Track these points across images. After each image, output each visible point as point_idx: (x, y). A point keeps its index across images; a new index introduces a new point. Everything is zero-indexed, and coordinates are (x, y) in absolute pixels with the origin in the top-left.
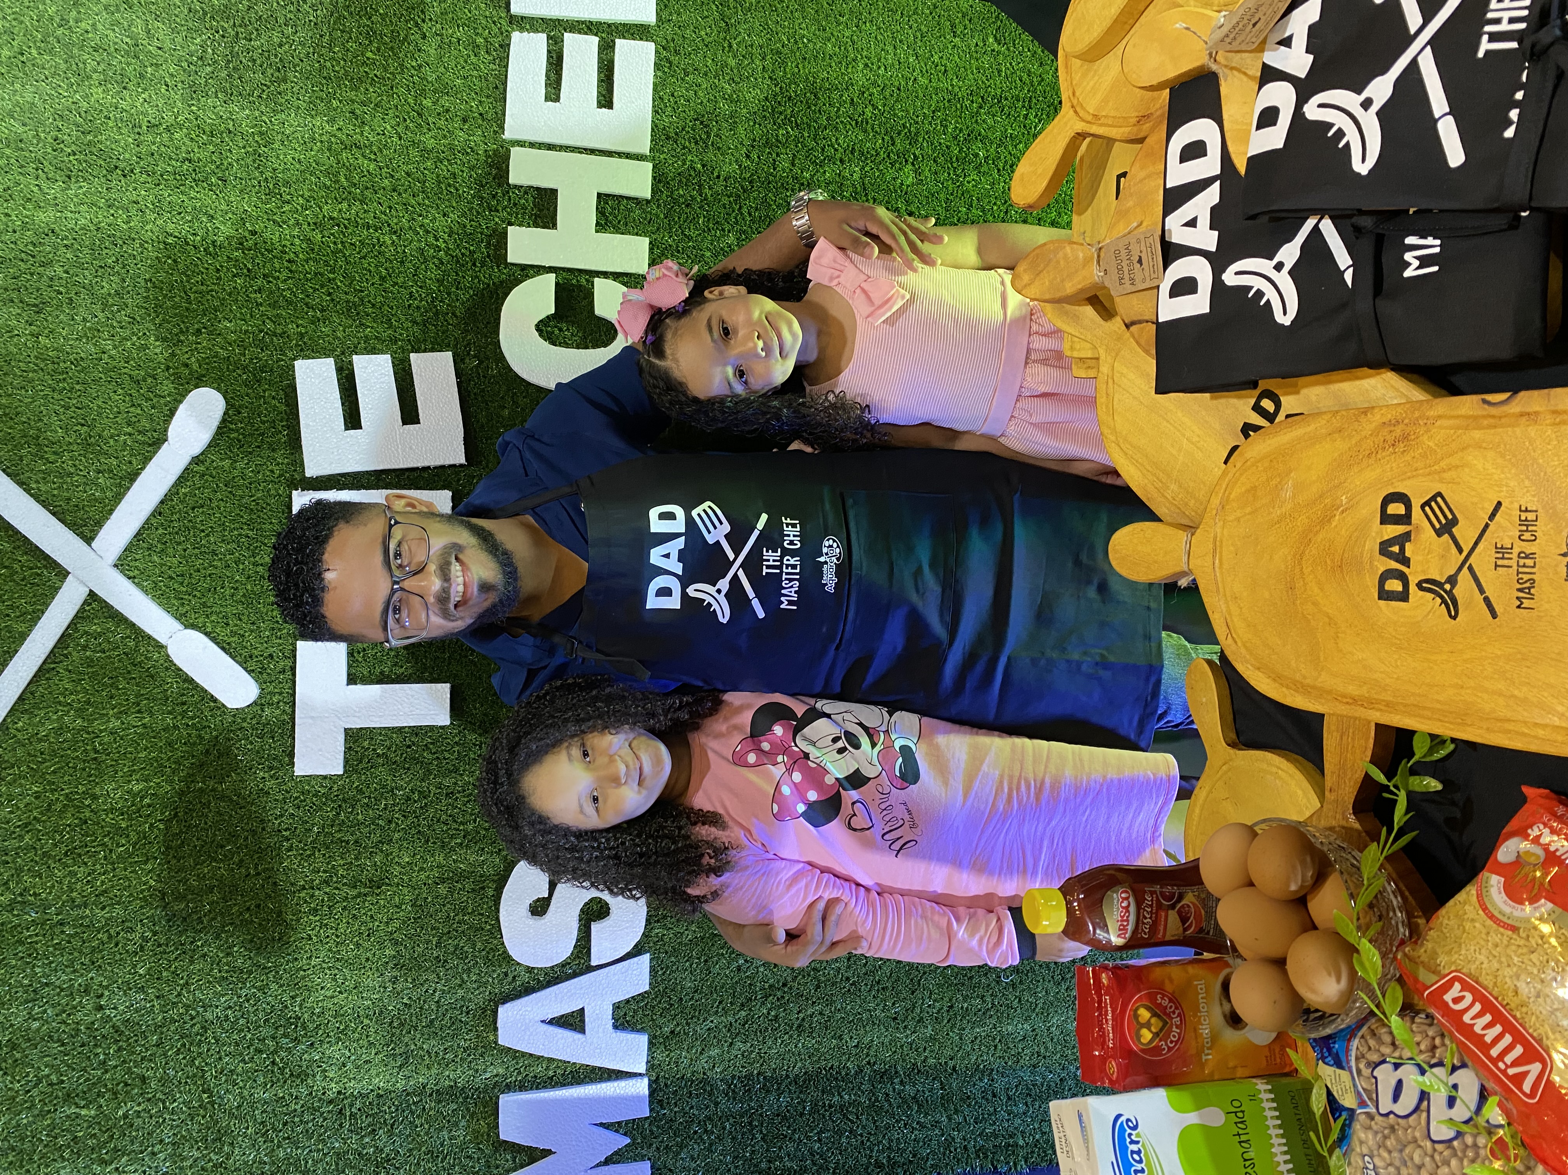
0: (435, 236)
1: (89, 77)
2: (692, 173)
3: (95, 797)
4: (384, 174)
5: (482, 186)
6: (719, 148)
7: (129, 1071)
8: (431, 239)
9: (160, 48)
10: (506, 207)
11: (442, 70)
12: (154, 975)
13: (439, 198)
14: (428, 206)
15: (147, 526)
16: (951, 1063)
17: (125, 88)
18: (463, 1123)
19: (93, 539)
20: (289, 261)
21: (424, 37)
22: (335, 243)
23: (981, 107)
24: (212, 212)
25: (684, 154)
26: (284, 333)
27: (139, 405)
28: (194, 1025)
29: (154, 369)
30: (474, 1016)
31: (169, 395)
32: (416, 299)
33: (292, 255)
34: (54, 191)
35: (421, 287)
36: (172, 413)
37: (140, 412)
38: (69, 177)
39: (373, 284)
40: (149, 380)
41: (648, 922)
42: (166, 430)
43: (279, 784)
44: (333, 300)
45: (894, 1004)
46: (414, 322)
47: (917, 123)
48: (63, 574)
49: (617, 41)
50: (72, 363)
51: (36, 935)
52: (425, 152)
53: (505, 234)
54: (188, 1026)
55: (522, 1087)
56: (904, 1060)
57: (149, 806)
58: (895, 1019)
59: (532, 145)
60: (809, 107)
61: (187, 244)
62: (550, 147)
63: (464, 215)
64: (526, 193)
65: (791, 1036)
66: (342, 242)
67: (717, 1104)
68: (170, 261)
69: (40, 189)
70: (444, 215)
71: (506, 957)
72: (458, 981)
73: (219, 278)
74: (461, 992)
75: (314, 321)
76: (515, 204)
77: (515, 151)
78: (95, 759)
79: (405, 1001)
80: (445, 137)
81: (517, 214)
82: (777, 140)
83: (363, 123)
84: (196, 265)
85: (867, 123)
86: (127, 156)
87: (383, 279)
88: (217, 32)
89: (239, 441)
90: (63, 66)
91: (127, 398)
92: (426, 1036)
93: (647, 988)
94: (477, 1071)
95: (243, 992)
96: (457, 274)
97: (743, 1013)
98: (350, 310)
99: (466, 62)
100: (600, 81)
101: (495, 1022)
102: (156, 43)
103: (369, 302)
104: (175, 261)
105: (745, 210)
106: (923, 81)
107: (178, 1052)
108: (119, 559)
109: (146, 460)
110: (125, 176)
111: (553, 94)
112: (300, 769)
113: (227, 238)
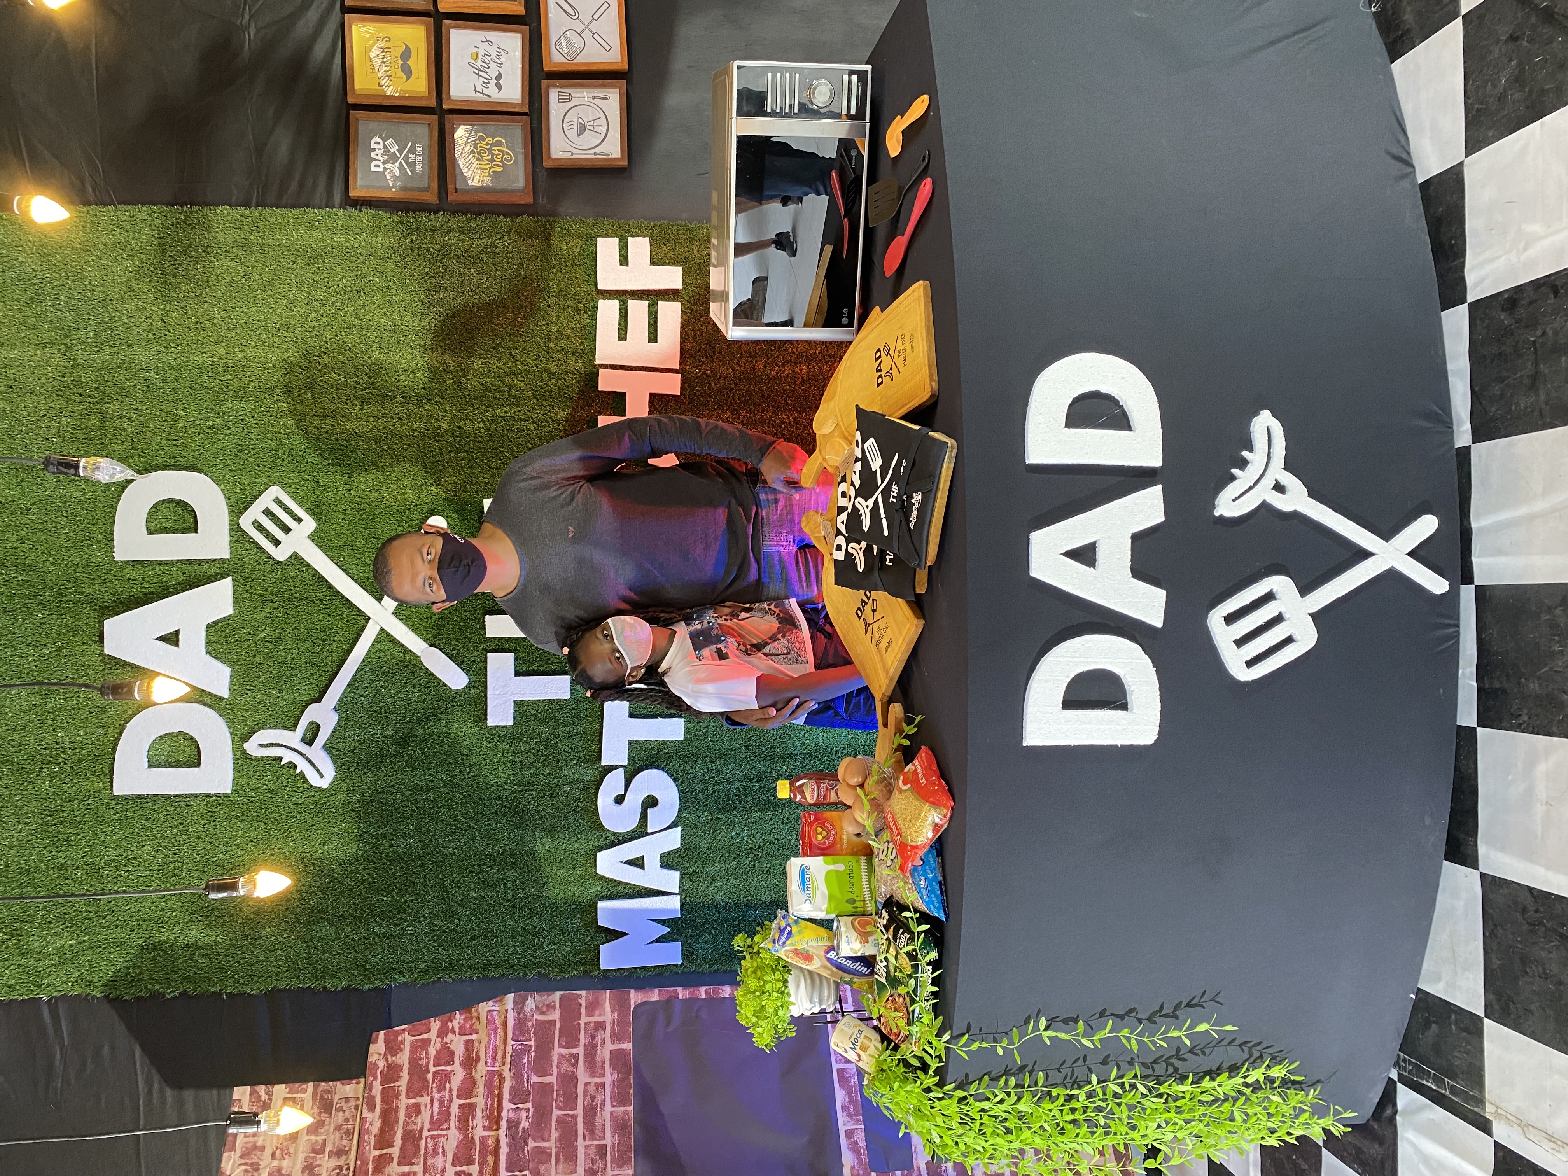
2: (705, 376)
4: (529, 389)
5: (583, 392)
6: (721, 359)
7: (407, 879)
8: (556, 425)
10: (597, 404)
11: (560, 325)
12: (418, 829)
13: (560, 401)
14: (553, 406)
17: (390, 350)
18: (578, 916)
20: (479, 442)
21: (549, 306)
22: (503, 430)
24: (437, 417)
25: (700, 364)
26: (477, 482)
28: (439, 856)
29: (410, 506)
30: (584, 858)
33: (480, 439)
34: (356, 411)
38: (363, 402)
40: (408, 512)
41: (680, 810)
43: (480, 730)
48: (368, 619)
49: (660, 301)
50: (368, 504)
52: (551, 375)
54: (435, 857)
55: (610, 898)
59: (611, 367)
61: (425, 436)
62: (622, 368)
63: (574, 410)
64: (608, 395)
66: (507, 430)
67: (719, 913)
68: (416, 446)
69: (349, 410)
70: (563, 410)
71: (602, 827)
72: (575, 839)
73: (442, 454)
74: (577, 845)
75: (493, 475)
76: (602, 401)
77: (601, 371)
80: (562, 364)
81: (603, 407)
83: (516, 360)
86: (392, 389)
88: (437, 315)
93: (679, 846)
94: (586, 888)
95: (462, 841)
97: (735, 863)
99: (573, 319)
100: (650, 324)
101: (595, 861)
102: (405, 324)
104: (418, 446)
107: (431, 870)
108: (395, 610)
111: (623, 336)
112: (490, 722)
113: (445, 431)
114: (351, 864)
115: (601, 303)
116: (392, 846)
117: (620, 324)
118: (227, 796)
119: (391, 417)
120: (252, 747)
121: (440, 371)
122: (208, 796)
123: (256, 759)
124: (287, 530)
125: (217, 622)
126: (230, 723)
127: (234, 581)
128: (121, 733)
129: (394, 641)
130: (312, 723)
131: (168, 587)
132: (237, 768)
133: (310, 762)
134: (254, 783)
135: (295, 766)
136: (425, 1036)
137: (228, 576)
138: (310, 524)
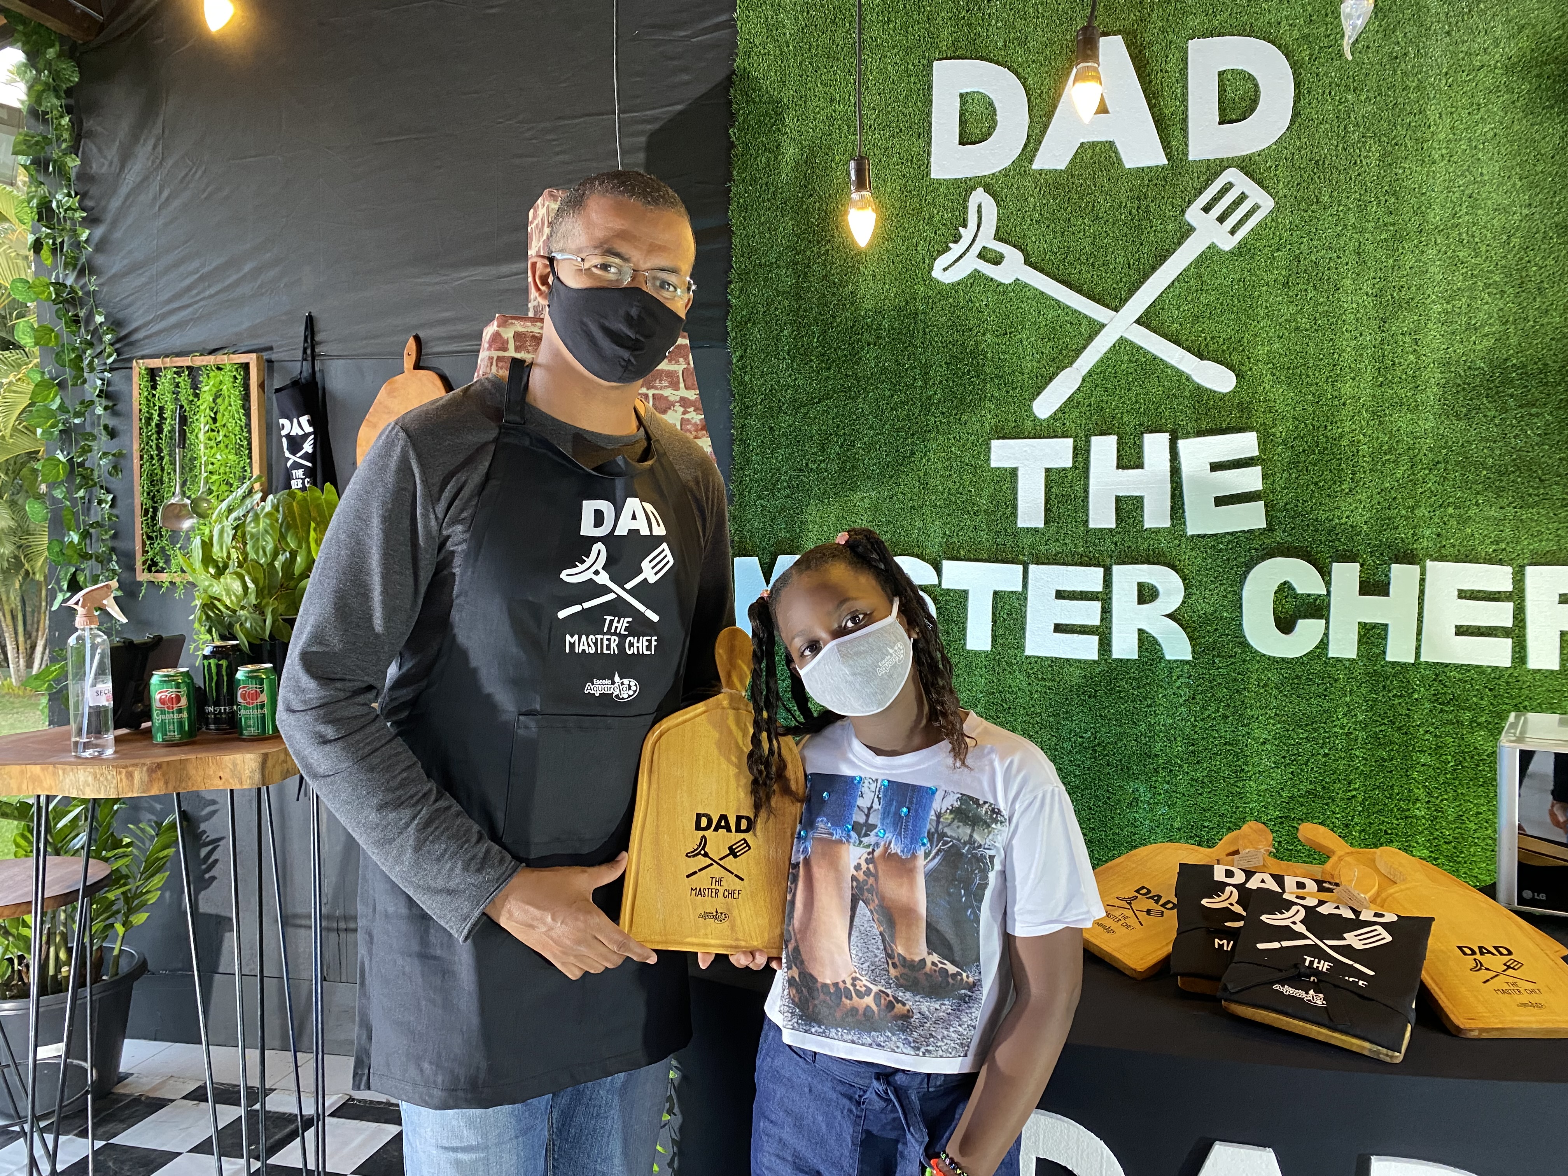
0: (1349, 516)
2: (1410, 691)
4: (1393, 483)
5: (1389, 547)
6: (1432, 711)
8: (1348, 513)
9: (1474, 343)
10: (1374, 562)
11: (1477, 520)
13: (1378, 519)
14: (1371, 511)
15: (1146, 353)
19: (1139, 324)
20: (1326, 426)
22: (1340, 453)
24: (1357, 379)
26: (1276, 425)
27: (1224, 344)
29: (1248, 351)
31: (1232, 360)
32: (1303, 504)
33: (1330, 428)
34: (1366, 288)
35: (1312, 508)
36: (1219, 363)
37: (1220, 345)
38: (1376, 296)
39: (1312, 478)
40: (1241, 349)
43: (987, 432)
44: (1300, 453)
46: (1286, 504)
49: (1511, 640)
50: (1251, 305)
52: (1412, 510)
53: (1354, 561)
54: (855, 390)
59: (1422, 581)
60: (1471, 780)
61: (1334, 366)
62: (1422, 592)
63: (1367, 535)
64: (1386, 575)
66: (1341, 458)
68: (1321, 356)
69: (1367, 280)
70: (1366, 522)
73: (1311, 385)
75: (1285, 443)
76: (1376, 568)
77: (1417, 568)
80: (1425, 522)
81: (1369, 570)
82: (1442, 755)
83: (1431, 470)
85: (1462, 824)
86: (1394, 328)
87: (1316, 484)
88: (1491, 377)
89: (1202, 401)
90: (1455, 288)
91: (1228, 337)
96: (1322, 531)
98: (1294, 464)
99: (1486, 536)
100: (1479, 628)
102: (1478, 341)
103: (1300, 476)
104: (1322, 359)
109: (1188, 349)
110: (1379, 327)
111: (1463, 595)
112: (995, 443)
113: (1340, 389)
114: (852, 304)
115: (1509, 569)
116: (869, 345)
117: (1479, 591)
118: (928, 174)
119: (1357, 328)
120: (979, 196)
121: (1416, 382)
122: (929, 155)
123: (965, 200)
124: (1221, 219)
125: (1116, 152)
126: (1006, 172)
127: (1163, 167)
128: (997, 63)
129: (1090, 339)
130: (1002, 257)
131: (1156, 98)
132: (956, 183)
133: (961, 257)
134: (941, 200)
135: (956, 242)
136: (682, 385)
137: (1169, 160)
138: (1228, 243)
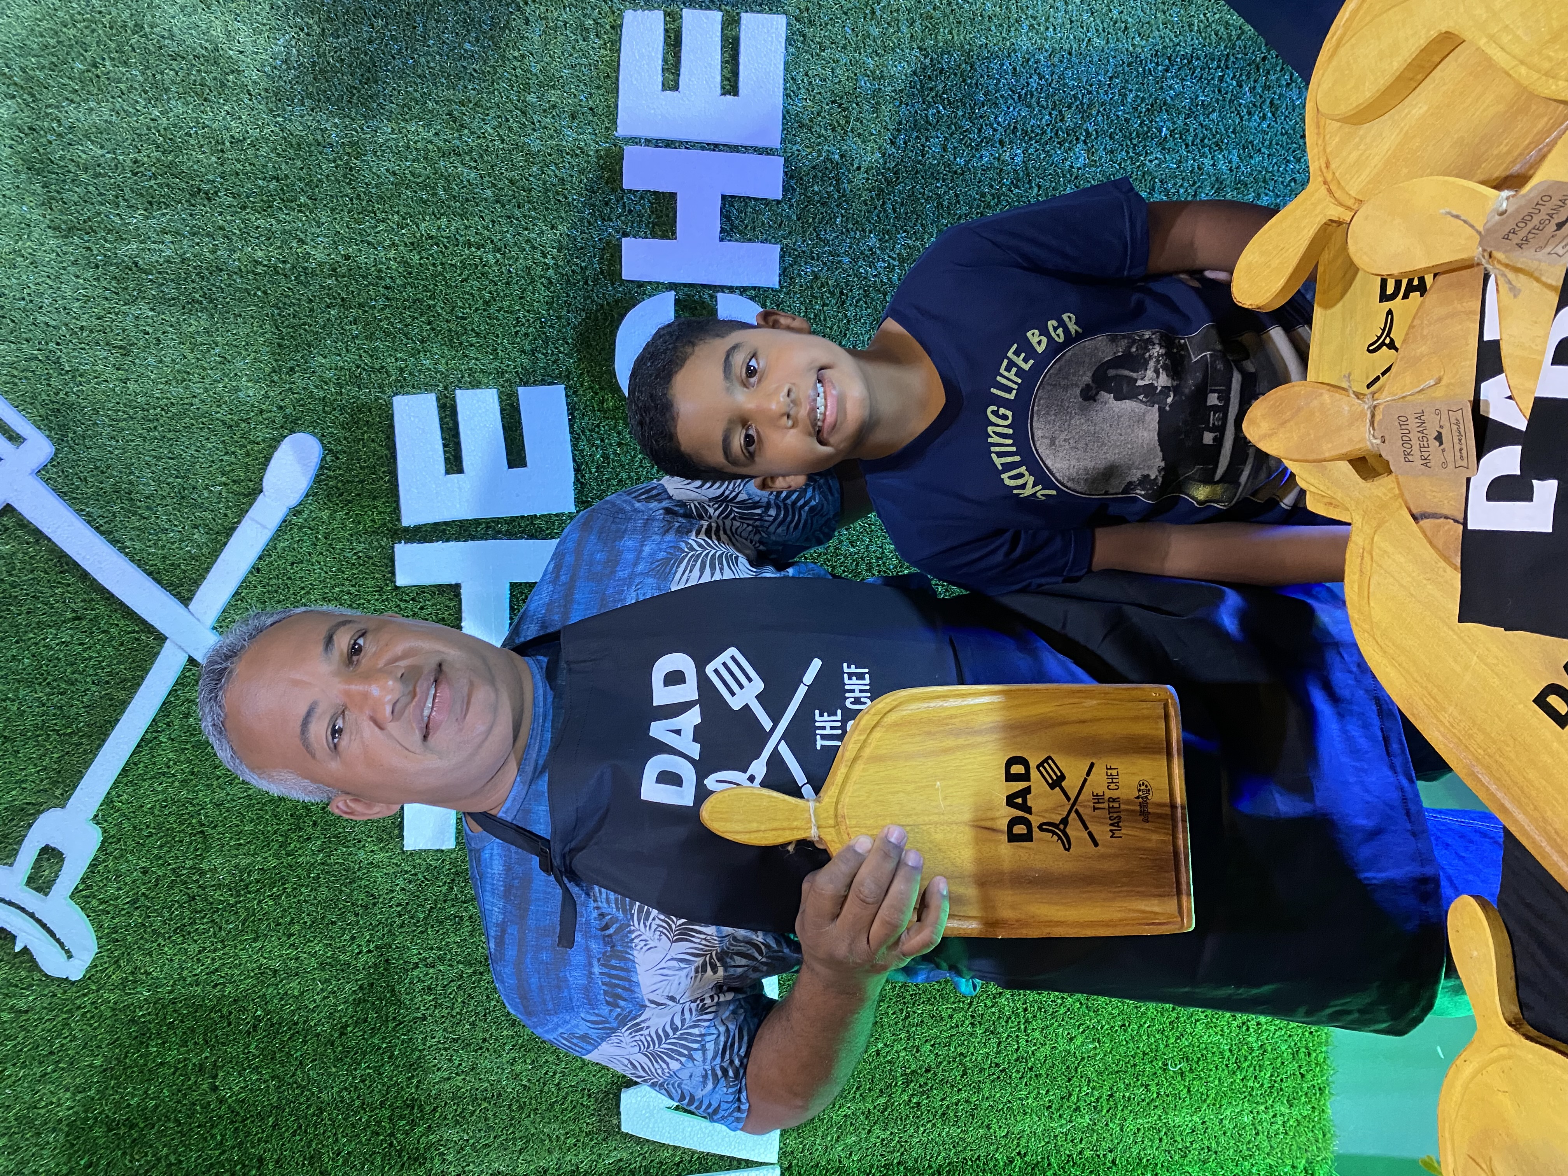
0: (543, 253)
1: (167, 90)
2: (829, 165)
3: (202, 873)
4: (485, 184)
5: (594, 192)
6: (859, 135)
9: (241, 52)
10: (620, 215)
11: (547, 59)
13: (547, 209)
14: (534, 218)
15: (245, 584)
16: (1110, 1157)
17: (205, 100)
19: (190, 599)
20: (386, 287)
21: (527, 21)
22: (434, 265)
23: (1167, 70)
24: (302, 236)
25: (819, 144)
26: (383, 367)
27: (233, 453)
28: (310, 1105)
29: (248, 412)
30: (596, 1101)
31: (264, 441)
32: (523, 325)
33: (388, 280)
34: (136, 219)
35: (528, 311)
36: (268, 459)
37: (233, 459)
38: (151, 203)
39: (477, 310)
40: (243, 425)
42: (261, 479)
43: (390, 858)
44: (433, 329)
45: (1048, 1091)
46: (522, 351)
47: (1090, 93)
48: (161, 639)
49: (743, 15)
50: (163, 409)
51: (149, 1014)
52: (530, 156)
53: (618, 247)
54: (304, 1107)
56: (1058, 1152)
57: (258, 881)
58: (1050, 1107)
59: (648, 142)
60: (964, 81)
61: (278, 273)
63: (574, 226)
64: (642, 198)
65: (934, 1125)
66: (442, 264)
68: (259, 293)
69: (122, 219)
70: (553, 228)
73: (312, 310)
74: (582, 1076)
75: (415, 353)
76: (630, 211)
77: (629, 151)
78: (202, 832)
79: (524, 1082)
80: (552, 137)
81: (633, 223)
82: (927, 122)
83: (462, 126)
84: (287, 296)
85: (1032, 96)
86: (211, 177)
87: (486, 303)
88: (302, 30)
89: (338, 489)
90: (141, 79)
91: (221, 446)
92: (546, 1120)
94: (600, 1155)
96: (568, 295)
97: (883, 1100)
98: (452, 340)
99: (574, 48)
100: (724, 62)
101: (618, 1106)
102: (237, 47)
103: (473, 330)
104: (265, 293)
105: (889, 207)
106: (1098, 42)
107: (294, 1134)
108: (218, 621)
109: (242, 513)
110: (209, 199)
111: (671, 83)
112: (411, 843)
113: (320, 264)
115: (629, 16)
116: (215, 1088)
117: (665, 60)
119: (208, 235)
121: (309, 145)
130: (47, 849)
133: (44, 926)
135: (14, 938)
138: (39, 448)
